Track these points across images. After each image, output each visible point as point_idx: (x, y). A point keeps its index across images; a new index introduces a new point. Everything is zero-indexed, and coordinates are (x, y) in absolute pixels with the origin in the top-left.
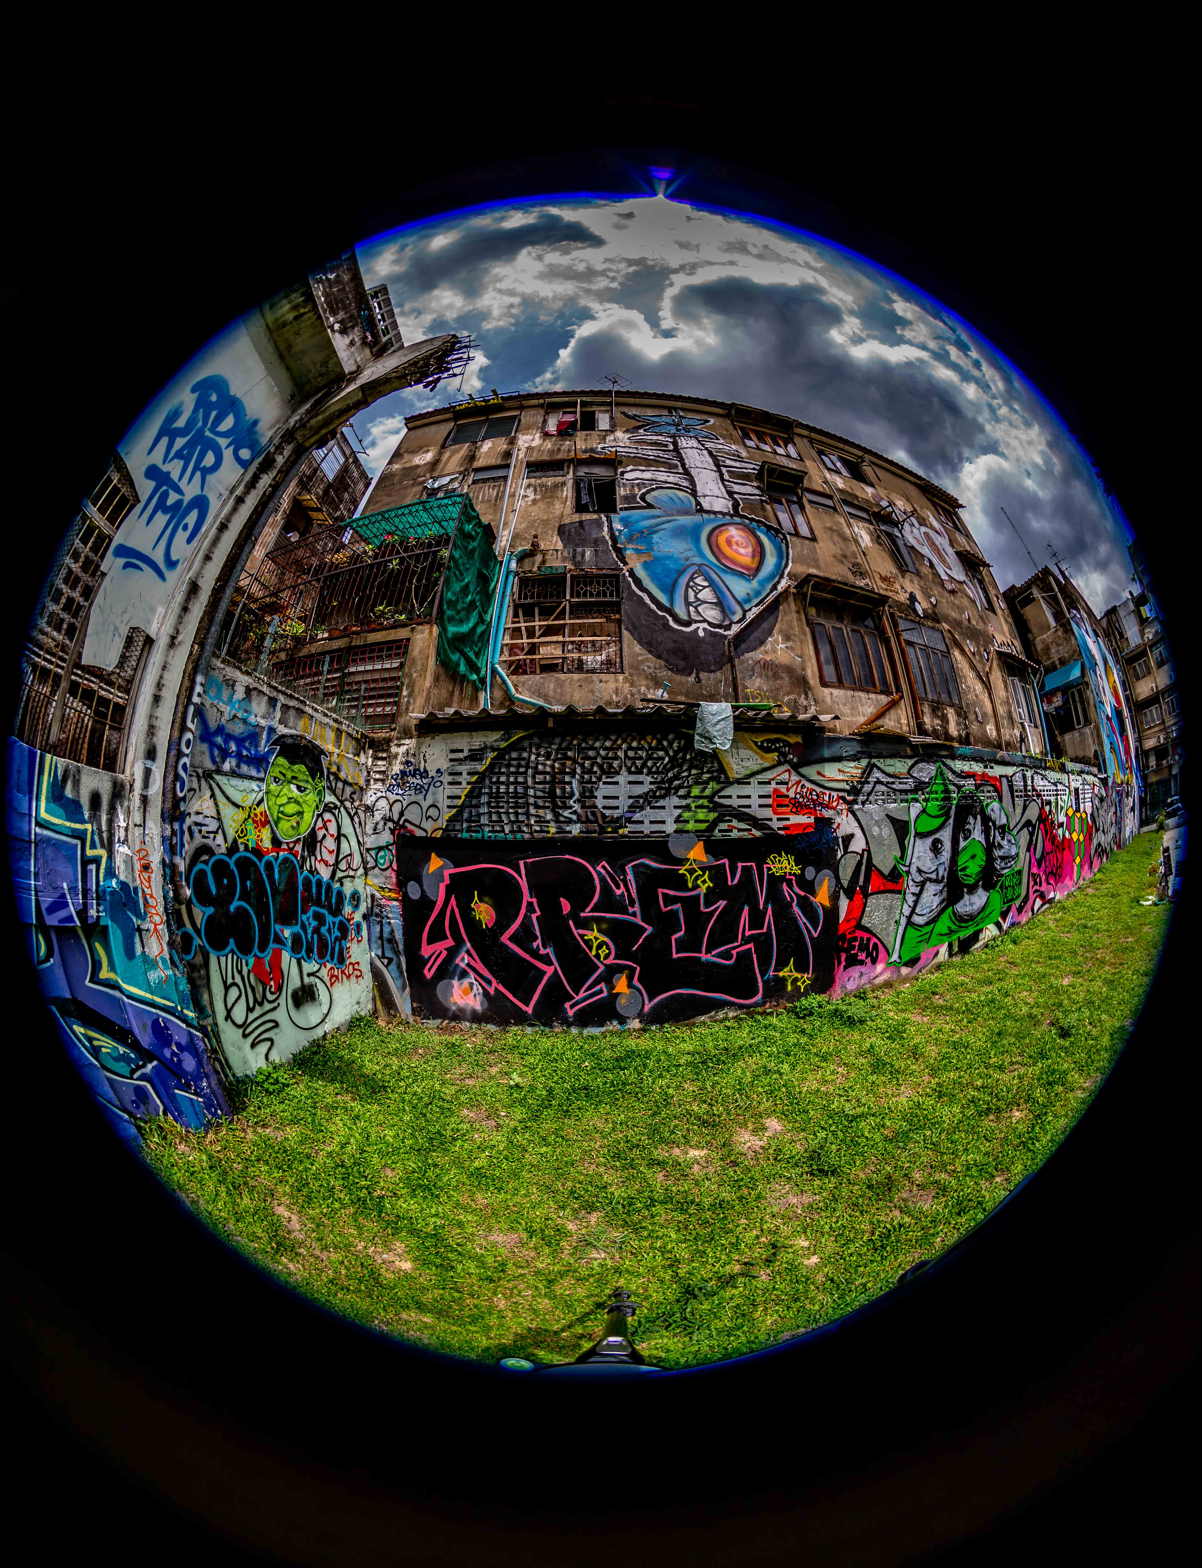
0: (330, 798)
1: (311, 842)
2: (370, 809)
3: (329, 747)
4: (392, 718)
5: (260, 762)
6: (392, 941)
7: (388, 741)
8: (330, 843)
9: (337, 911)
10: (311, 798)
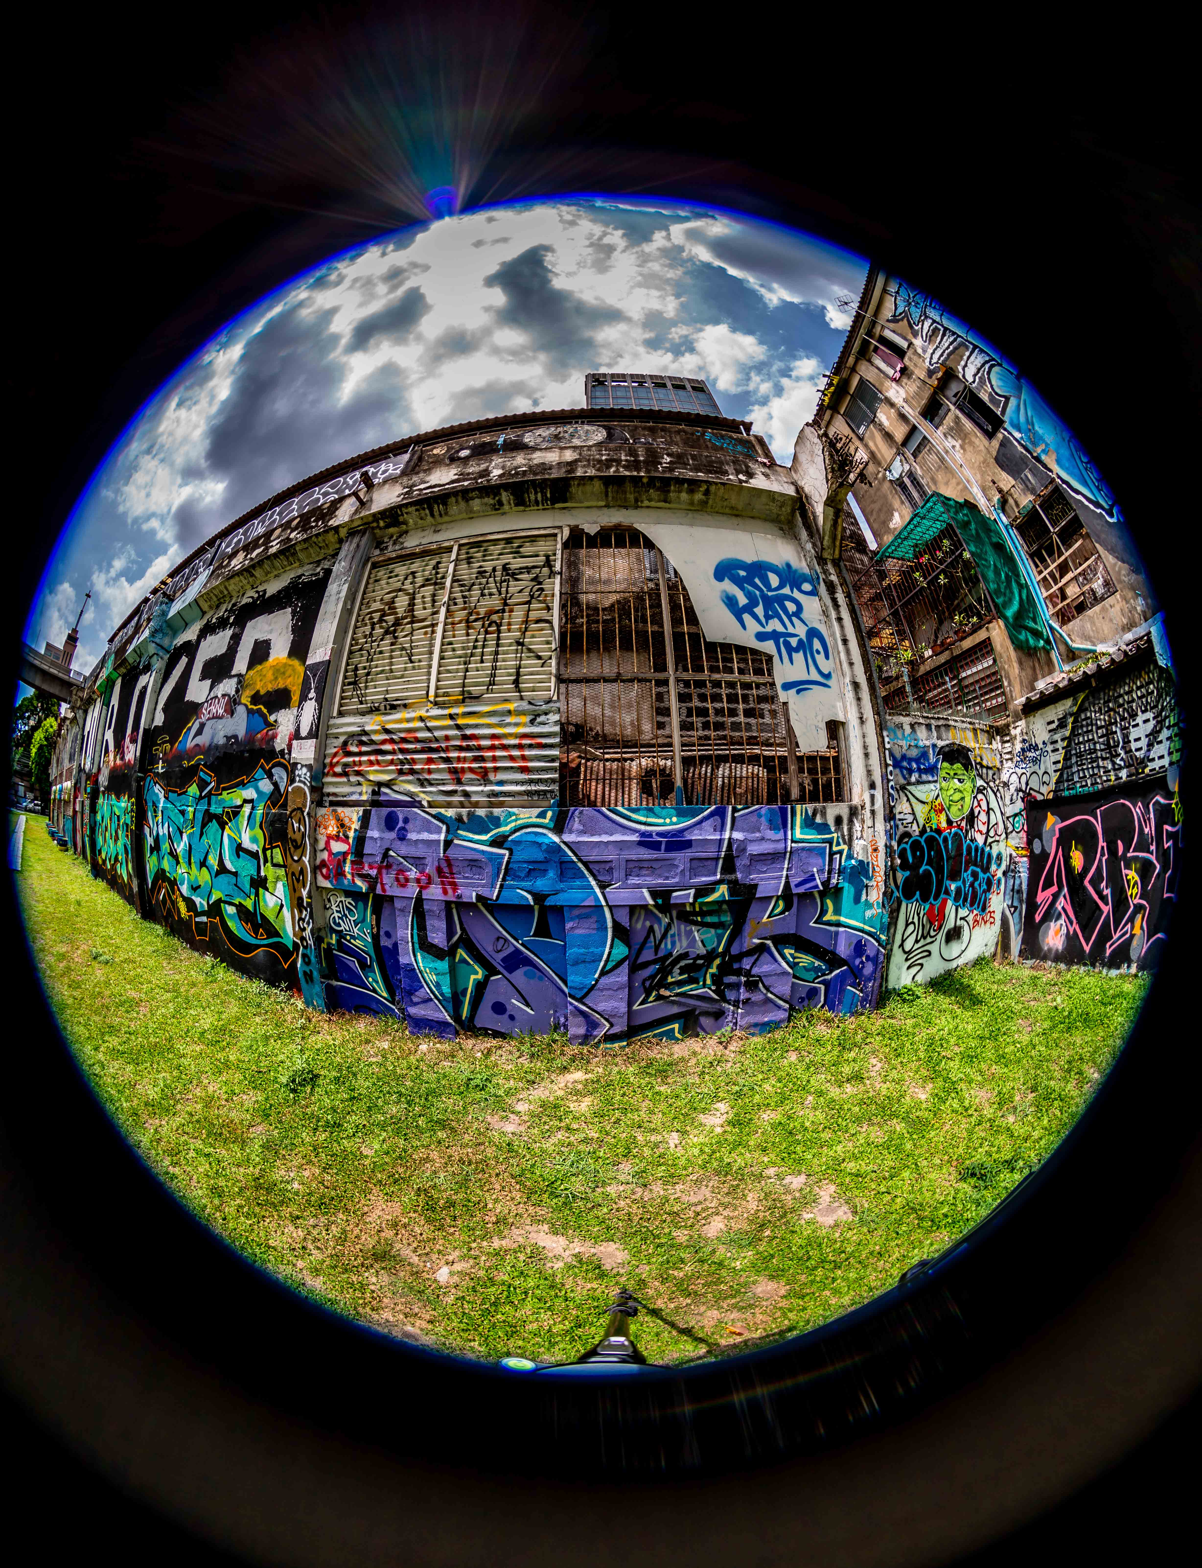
0: (980, 783)
1: (971, 818)
2: (1006, 785)
3: (971, 744)
4: (1004, 706)
5: (932, 769)
6: (1019, 891)
7: (1007, 726)
8: (983, 817)
9: (986, 870)
10: (968, 785)
